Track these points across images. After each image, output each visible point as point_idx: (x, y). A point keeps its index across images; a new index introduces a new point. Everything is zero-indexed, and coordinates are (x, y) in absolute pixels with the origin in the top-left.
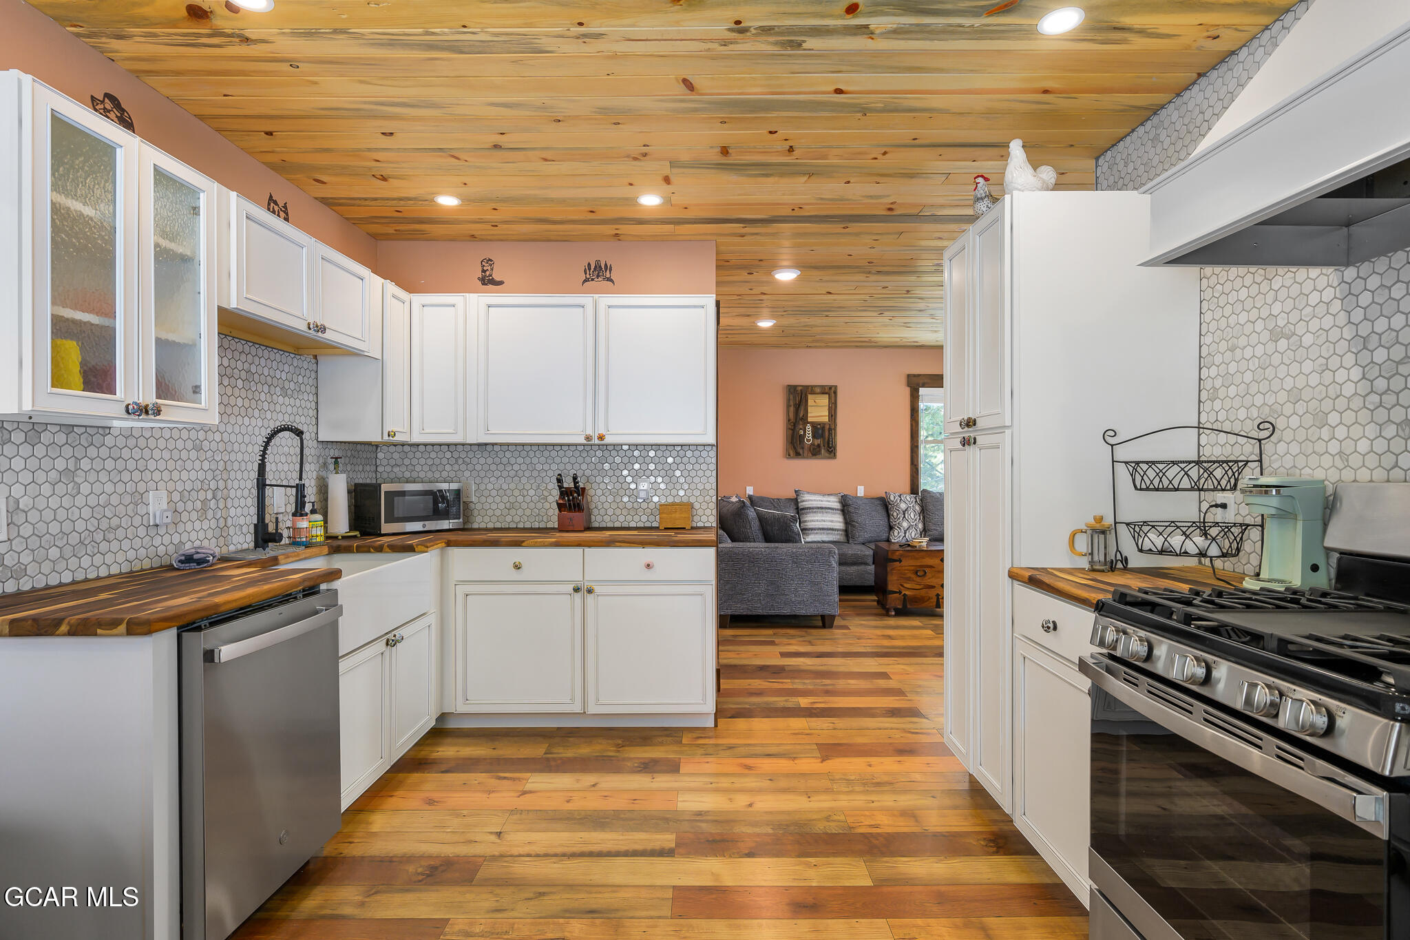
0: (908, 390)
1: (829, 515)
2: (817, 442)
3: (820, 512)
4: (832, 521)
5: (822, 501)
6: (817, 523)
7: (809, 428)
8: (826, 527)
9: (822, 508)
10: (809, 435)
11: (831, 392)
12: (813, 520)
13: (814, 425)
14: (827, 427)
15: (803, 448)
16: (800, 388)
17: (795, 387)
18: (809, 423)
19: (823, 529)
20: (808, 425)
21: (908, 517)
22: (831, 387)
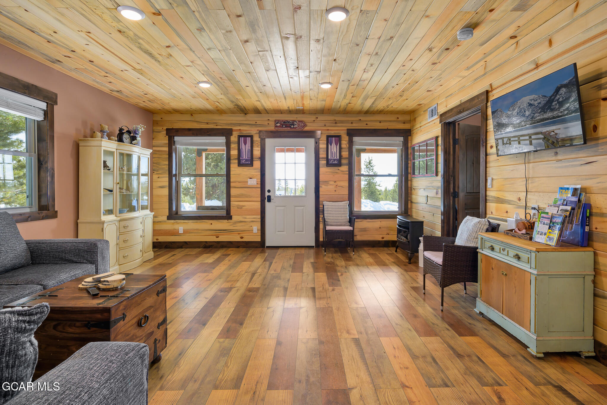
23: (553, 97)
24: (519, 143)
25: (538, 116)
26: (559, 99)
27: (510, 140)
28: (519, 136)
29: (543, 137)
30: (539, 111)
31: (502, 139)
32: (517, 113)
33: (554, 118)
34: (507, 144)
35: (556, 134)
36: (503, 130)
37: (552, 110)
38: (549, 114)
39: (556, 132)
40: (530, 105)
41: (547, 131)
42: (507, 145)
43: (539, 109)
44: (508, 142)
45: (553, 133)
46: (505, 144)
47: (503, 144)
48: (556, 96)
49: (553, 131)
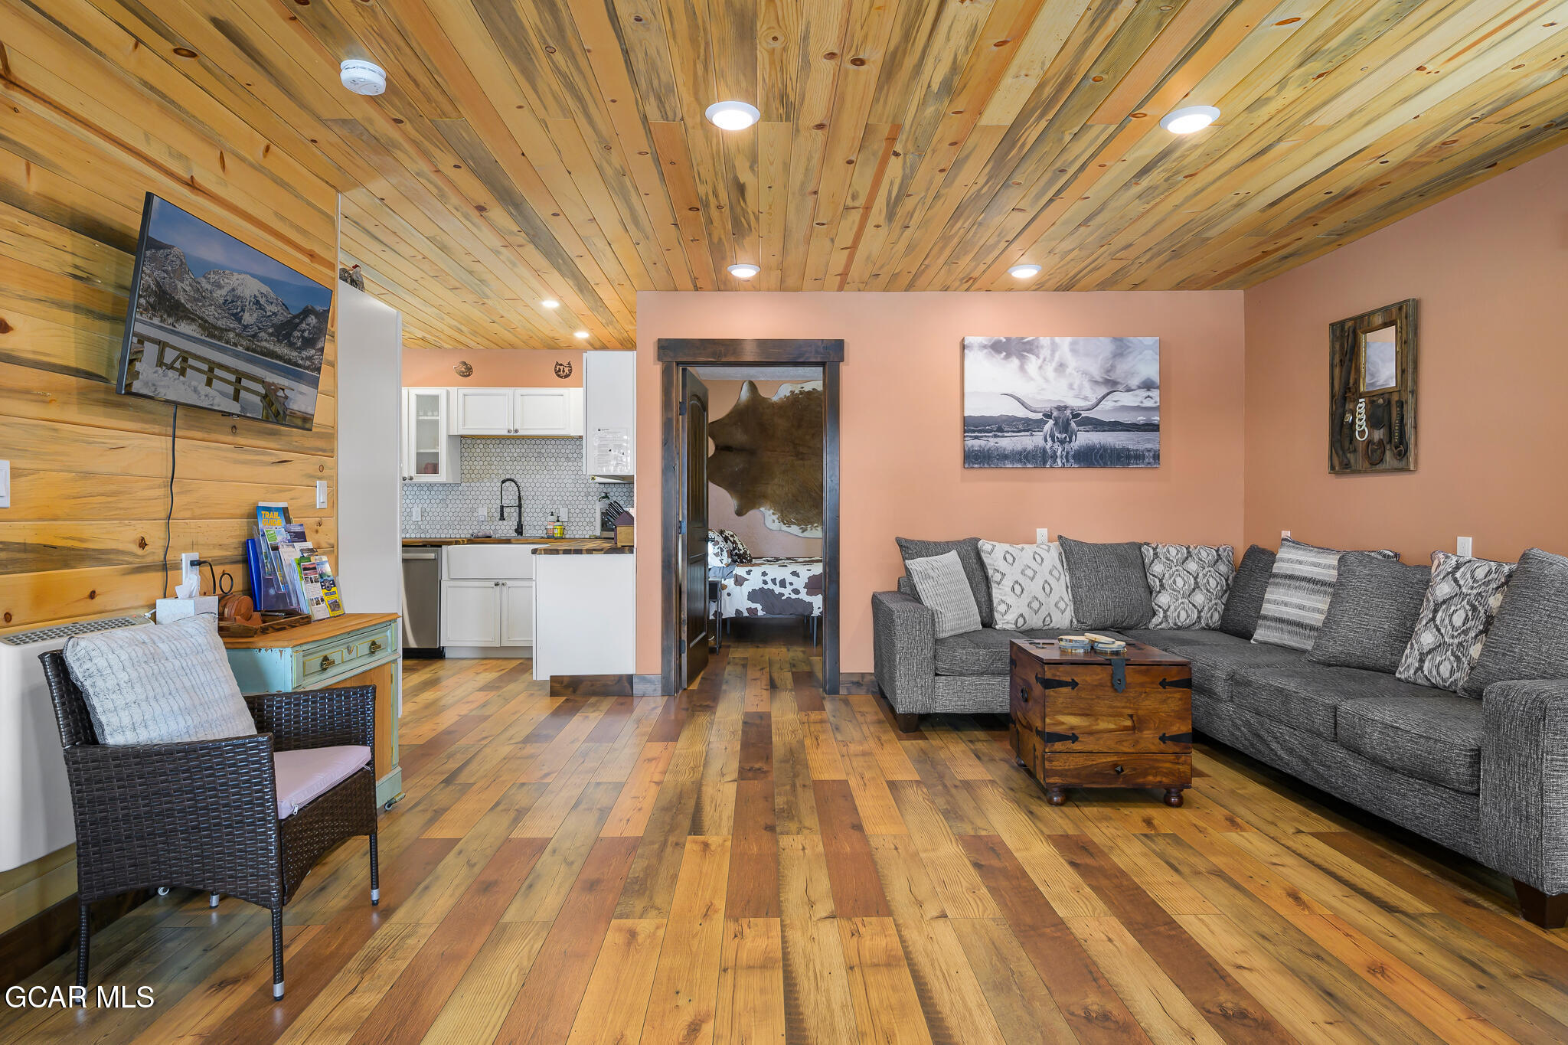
1: (1300, 593)
2: (1378, 435)
3: (1284, 585)
4: (1301, 607)
5: (1301, 563)
6: (1283, 609)
7: (1362, 406)
8: (1285, 616)
9: (1291, 577)
10: (1361, 423)
11: (1402, 316)
12: (1279, 601)
13: (1372, 397)
14: (1395, 397)
15: (1355, 451)
16: (1350, 324)
17: (1342, 323)
18: (1362, 395)
19: (1281, 620)
20: (1360, 400)
21: (1443, 621)
22: (1400, 306)
23: (297, 321)
24: (209, 383)
25: (266, 340)
26: (305, 330)
27: (185, 360)
28: (214, 362)
29: (263, 391)
30: (271, 330)
31: (163, 345)
32: (226, 301)
33: (289, 361)
34: (171, 367)
35: (286, 397)
36: (170, 320)
37: (291, 345)
38: (282, 350)
39: (287, 392)
40: (257, 302)
41: (273, 384)
42: (171, 373)
43: (272, 326)
44: (177, 365)
45: (280, 393)
46: (166, 365)
47: (160, 363)
48: (301, 322)
49: (283, 390)
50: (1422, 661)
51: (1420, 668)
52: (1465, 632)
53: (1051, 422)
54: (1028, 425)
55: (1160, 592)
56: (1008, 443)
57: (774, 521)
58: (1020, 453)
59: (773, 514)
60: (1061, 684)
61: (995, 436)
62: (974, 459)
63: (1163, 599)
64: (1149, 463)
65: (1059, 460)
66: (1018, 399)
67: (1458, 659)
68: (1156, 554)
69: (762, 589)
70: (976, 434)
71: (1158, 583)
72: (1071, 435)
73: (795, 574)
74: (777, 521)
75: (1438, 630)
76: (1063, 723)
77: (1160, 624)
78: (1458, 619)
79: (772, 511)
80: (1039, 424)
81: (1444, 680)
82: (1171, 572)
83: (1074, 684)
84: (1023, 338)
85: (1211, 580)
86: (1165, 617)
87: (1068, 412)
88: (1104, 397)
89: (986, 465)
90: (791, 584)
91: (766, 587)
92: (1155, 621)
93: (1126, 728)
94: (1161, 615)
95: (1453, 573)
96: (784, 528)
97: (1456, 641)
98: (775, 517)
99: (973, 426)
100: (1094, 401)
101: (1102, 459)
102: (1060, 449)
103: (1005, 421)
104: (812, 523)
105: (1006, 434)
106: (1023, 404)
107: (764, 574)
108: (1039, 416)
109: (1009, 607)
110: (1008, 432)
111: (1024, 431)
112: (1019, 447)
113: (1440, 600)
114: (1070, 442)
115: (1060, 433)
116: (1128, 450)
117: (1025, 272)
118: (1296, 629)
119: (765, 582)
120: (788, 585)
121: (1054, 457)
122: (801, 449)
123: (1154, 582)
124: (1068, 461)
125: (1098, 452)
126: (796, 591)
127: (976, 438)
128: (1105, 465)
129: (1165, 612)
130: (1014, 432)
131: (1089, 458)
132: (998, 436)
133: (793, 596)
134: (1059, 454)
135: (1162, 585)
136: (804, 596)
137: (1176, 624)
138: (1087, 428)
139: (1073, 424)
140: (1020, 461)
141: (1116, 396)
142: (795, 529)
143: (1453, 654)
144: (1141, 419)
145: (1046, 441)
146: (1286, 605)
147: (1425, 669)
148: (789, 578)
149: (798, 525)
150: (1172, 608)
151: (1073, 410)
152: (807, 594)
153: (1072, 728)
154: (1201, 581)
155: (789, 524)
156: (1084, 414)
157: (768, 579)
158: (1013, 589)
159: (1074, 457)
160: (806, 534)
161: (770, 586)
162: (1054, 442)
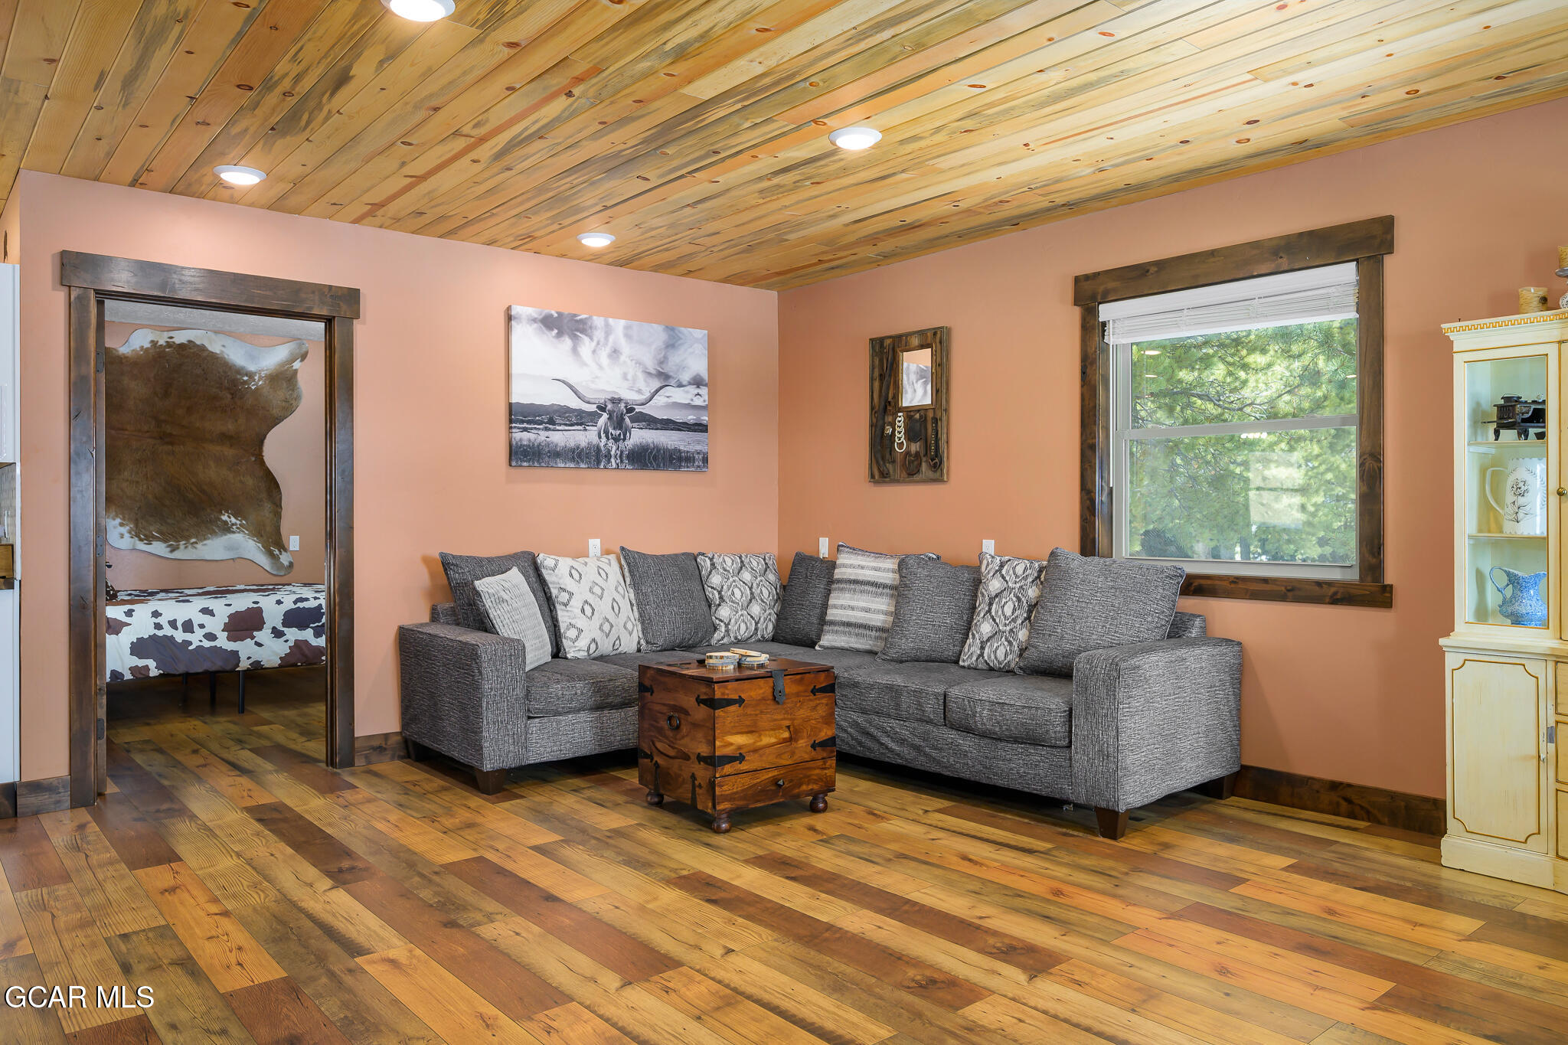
0: (1077, 312)
1: (865, 597)
2: (915, 447)
3: (850, 590)
4: (868, 610)
5: (863, 568)
6: (850, 613)
7: (901, 418)
8: (853, 620)
9: (856, 582)
10: (900, 436)
11: (937, 340)
12: (844, 606)
13: (910, 412)
14: (930, 414)
15: (894, 462)
16: (889, 341)
17: (881, 340)
18: (901, 410)
19: (849, 624)
20: (900, 414)
21: (997, 612)
22: (935, 332)
50: (982, 648)
51: (982, 655)
52: (1014, 620)
53: (605, 416)
54: (581, 418)
55: (719, 605)
56: (561, 437)
57: (122, 536)
58: (573, 450)
59: (121, 525)
60: (730, 702)
61: (546, 429)
62: (519, 455)
63: (724, 612)
64: (699, 467)
65: (613, 460)
66: (571, 387)
67: (1010, 643)
68: (713, 565)
69: (153, 637)
70: (525, 425)
71: (717, 596)
72: (626, 431)
73: (206, 611)
74: (127, 535)
75: (994, 620)
76: (732, 744)
77: (723, 638)
78: (1008, 610)
79: (118, 521)
80: (593, 417)
81: (1000, 663)
82: (729, 583)
83: (740, 701)
84: (575, 315)
85: (763, 589)
86: (727, 631)
87: (622, 406)
88: (657, 391)
89: (536, 464)
90: (202, 626)
91: (160, 633)
92: (717, 636)
93: (785, 741)
94: (723, 629)
95: (1000, 570)
96: (141, 546)
97: (1008, 628)
98: (124, 530)
99: (519, 415)
100: (648, 395)
101: (655, 460)
102: (614, 448)
103: (556, 411)
104: (187, 538)
105: (558, 428)
106: (576, 392)
107: (156, 614)
108: (593, 408)
109: (580, 631)
110: (560, 425)
111: (577, 424)
112: (572, 444)
113: (993, 594)
114: (624, 439)
115: (614, 429)
116: (679, 450)
117: (597, 241)
118: (861, 631)
119: (158, 626)
120: (196, 628)
121: (608, 456)
122: (168, 429)
123: (713, 594)
124: (622, 461)
125: (651, 452)
126: (211, 637)
127: (525, 430)
128: (657, 468)
129: (727, 625)
130: (566, 425)
131: (644, 458)
132: (550, 429)
133: (207, 644)
134: (613, 453)
135: (721, 598)
136: (223, 642)
137: (736, 638)
138: (641, 425)
139: (627, 420)
140: (573, 460)
141: (668, 391)
142: (159, 548)
143: (1006, 639)
144: (691, 418)
145: (600, 437)
146: (853, 608)
147: (985, 655)
148: (198, 618)
149: (165, 541)
150: (733, 621)
151: (626, 403)
152: (229, 639)
153: (740, 748)
154: (756, 591)
155: (149, 539)
156: (638, 409)
157: (162, 620)
158: (583, 611)
159: (628, 457)
160: (177, 555)
161: (168, 631)
162: (608, 439)
